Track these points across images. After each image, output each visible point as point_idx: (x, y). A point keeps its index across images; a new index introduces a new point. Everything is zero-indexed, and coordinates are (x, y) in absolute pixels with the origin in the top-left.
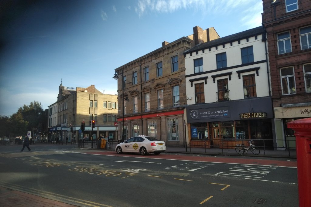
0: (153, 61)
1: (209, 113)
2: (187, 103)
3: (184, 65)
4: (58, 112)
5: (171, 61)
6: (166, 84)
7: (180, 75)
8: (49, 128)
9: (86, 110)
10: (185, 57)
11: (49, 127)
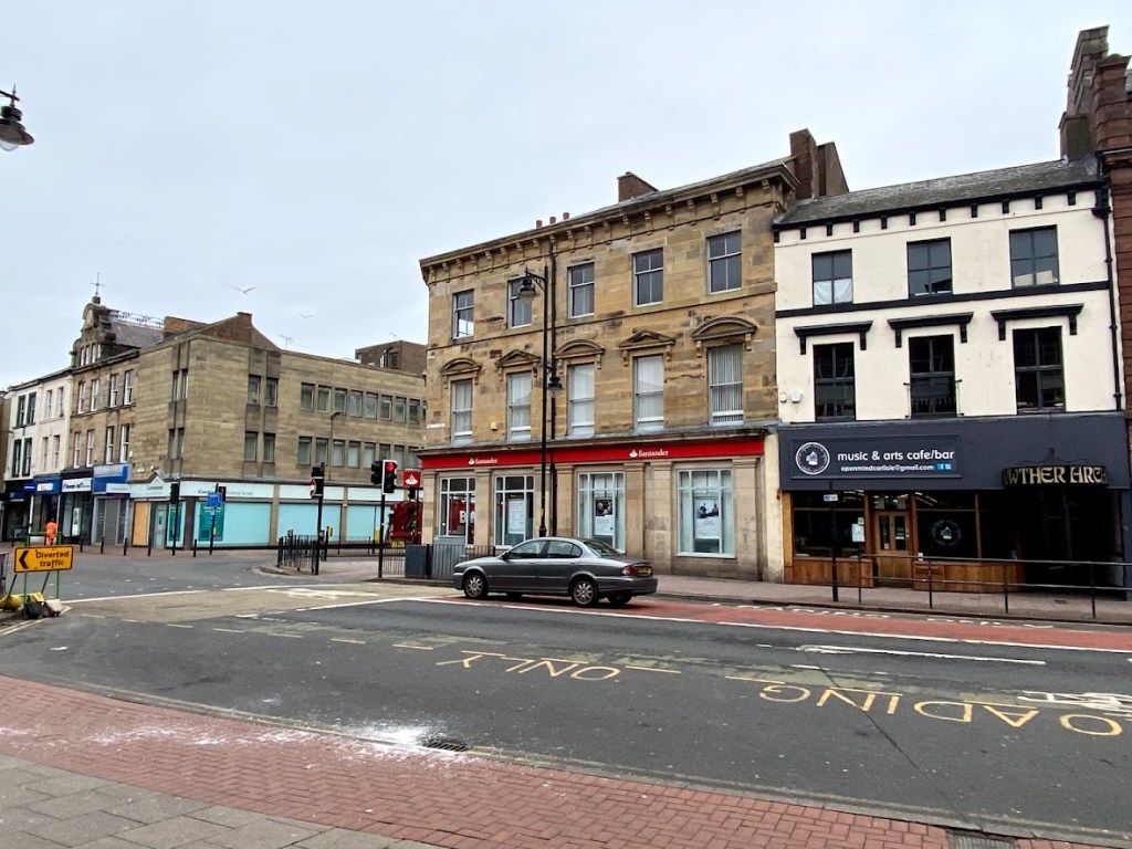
0: (616, 244)
1: (875, 456)
2: (780, 416)
3: (772, 269)
4: (74, 416)
5: (706, 251)
6: (681, 335)
7: (748, 308)
8: (8, 483)
9: (233, 415)
10: (777, 241)
11: (14, 475)
